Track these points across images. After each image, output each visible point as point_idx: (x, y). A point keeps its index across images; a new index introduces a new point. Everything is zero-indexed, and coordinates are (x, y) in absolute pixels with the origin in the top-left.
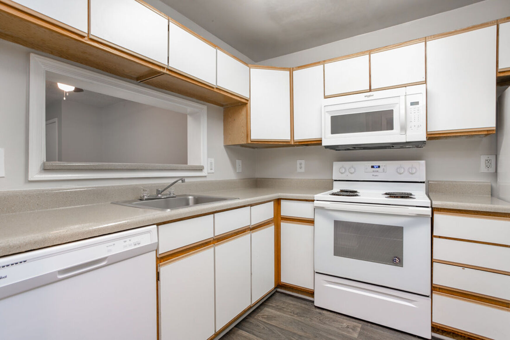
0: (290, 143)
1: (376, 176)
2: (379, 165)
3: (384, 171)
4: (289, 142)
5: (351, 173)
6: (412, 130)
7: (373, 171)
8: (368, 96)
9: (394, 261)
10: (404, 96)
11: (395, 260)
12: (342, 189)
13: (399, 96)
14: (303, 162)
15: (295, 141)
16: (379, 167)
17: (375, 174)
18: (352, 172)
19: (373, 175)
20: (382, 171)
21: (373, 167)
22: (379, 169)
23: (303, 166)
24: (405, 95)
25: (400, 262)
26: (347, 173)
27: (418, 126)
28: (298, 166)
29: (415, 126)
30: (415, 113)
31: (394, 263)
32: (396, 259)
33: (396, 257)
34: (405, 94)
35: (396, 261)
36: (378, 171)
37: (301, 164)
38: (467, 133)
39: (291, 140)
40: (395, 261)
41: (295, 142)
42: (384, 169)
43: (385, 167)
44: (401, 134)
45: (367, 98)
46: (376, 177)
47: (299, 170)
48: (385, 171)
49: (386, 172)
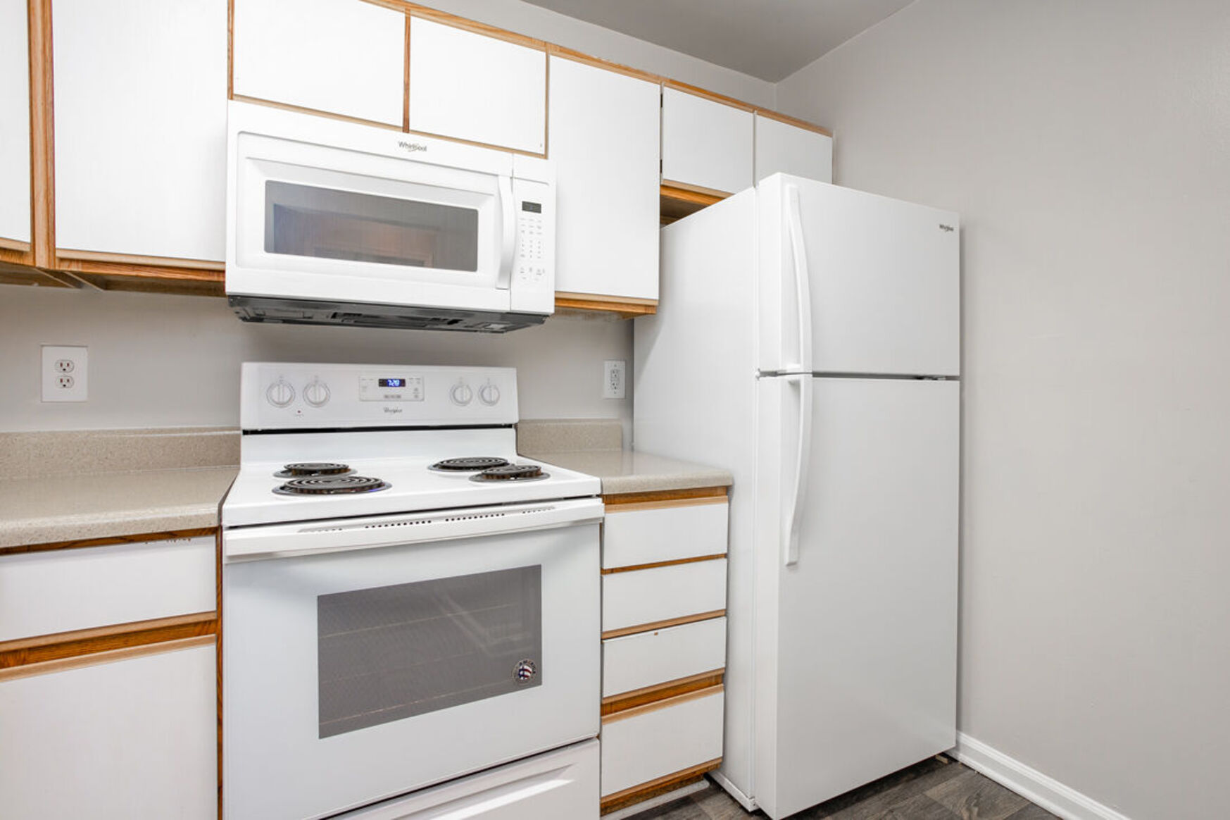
0: (28, 262)
1: (395, 411)
2: (402, 378)
3: (416, 396)
4: (20, 253)
5: (318, 404)
6: (524, 278)
7: (386, 397)
8: (410, 146)
9: (521, 676)
10: (509, 179)
11: (521, 673)
12: (292, 462)
13: (497, 175)
14: (79, 358)
15: (59, 254)
16: (402, 383)
17: (392, 405)
18: (318, 400)
19: (387, 410)
20: (412, 397)
21: (384, 383)
22: (401, 388)
23: (80, 374)
24: (511, 178)
25: (534, 672)
26: (299, 403)
27: (539, 271)
28: (51, 373)
29: (531, 270)
30: (531, 233)
31: (522, 682)
32: (526, 667)
33: (525, 662)
34: (511, 175)
35: (526, 673)
36: (399, 397)
37: (64, 366)
38: (616, 307)
39: (33, 244)
40: (523, 676)
41: (62, 260)
42: (416, 390)
43: (419, 383)
44: (499, 287)
45: (404, 153)
46: (397, 414)
47: (52, 391)
48: (421, 396)
49: (423, 400)
